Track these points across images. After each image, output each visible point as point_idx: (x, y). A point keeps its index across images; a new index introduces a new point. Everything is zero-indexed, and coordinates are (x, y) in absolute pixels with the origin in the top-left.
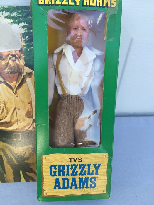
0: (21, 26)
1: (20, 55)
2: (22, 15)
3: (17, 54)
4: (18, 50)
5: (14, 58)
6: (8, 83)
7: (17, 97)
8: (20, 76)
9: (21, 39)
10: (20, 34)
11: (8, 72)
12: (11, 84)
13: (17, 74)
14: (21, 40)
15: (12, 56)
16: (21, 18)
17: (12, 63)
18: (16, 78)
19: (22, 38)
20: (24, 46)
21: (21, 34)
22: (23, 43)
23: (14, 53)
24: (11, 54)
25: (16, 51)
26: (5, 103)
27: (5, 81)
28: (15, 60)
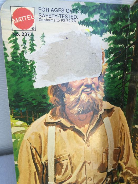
0: (105, 38)
1: (99, 84)
2: (108, 19)
3: (94, 83)
4: (96, 78)
5: (89, 90)
6: (76, 127)
7: (89, 146)
8: (95, 116)
9: (103, 59)
10: (102, 51)
11: (79, 112)
12: (81, 129)
13: (92, 113)
14: (102, 61)
15: (86, 87)
16: (106, 25)
17: (85, 98)
18: (89, 119)
19: (105, 58)
20: (106, 70)
21: (104, 51)
22: (105, 65)
23: (90, 82)
24: (85, 83)
25: (93, 78)
26: (70, 158)
27: (73, 125)
28: (91, 93)
